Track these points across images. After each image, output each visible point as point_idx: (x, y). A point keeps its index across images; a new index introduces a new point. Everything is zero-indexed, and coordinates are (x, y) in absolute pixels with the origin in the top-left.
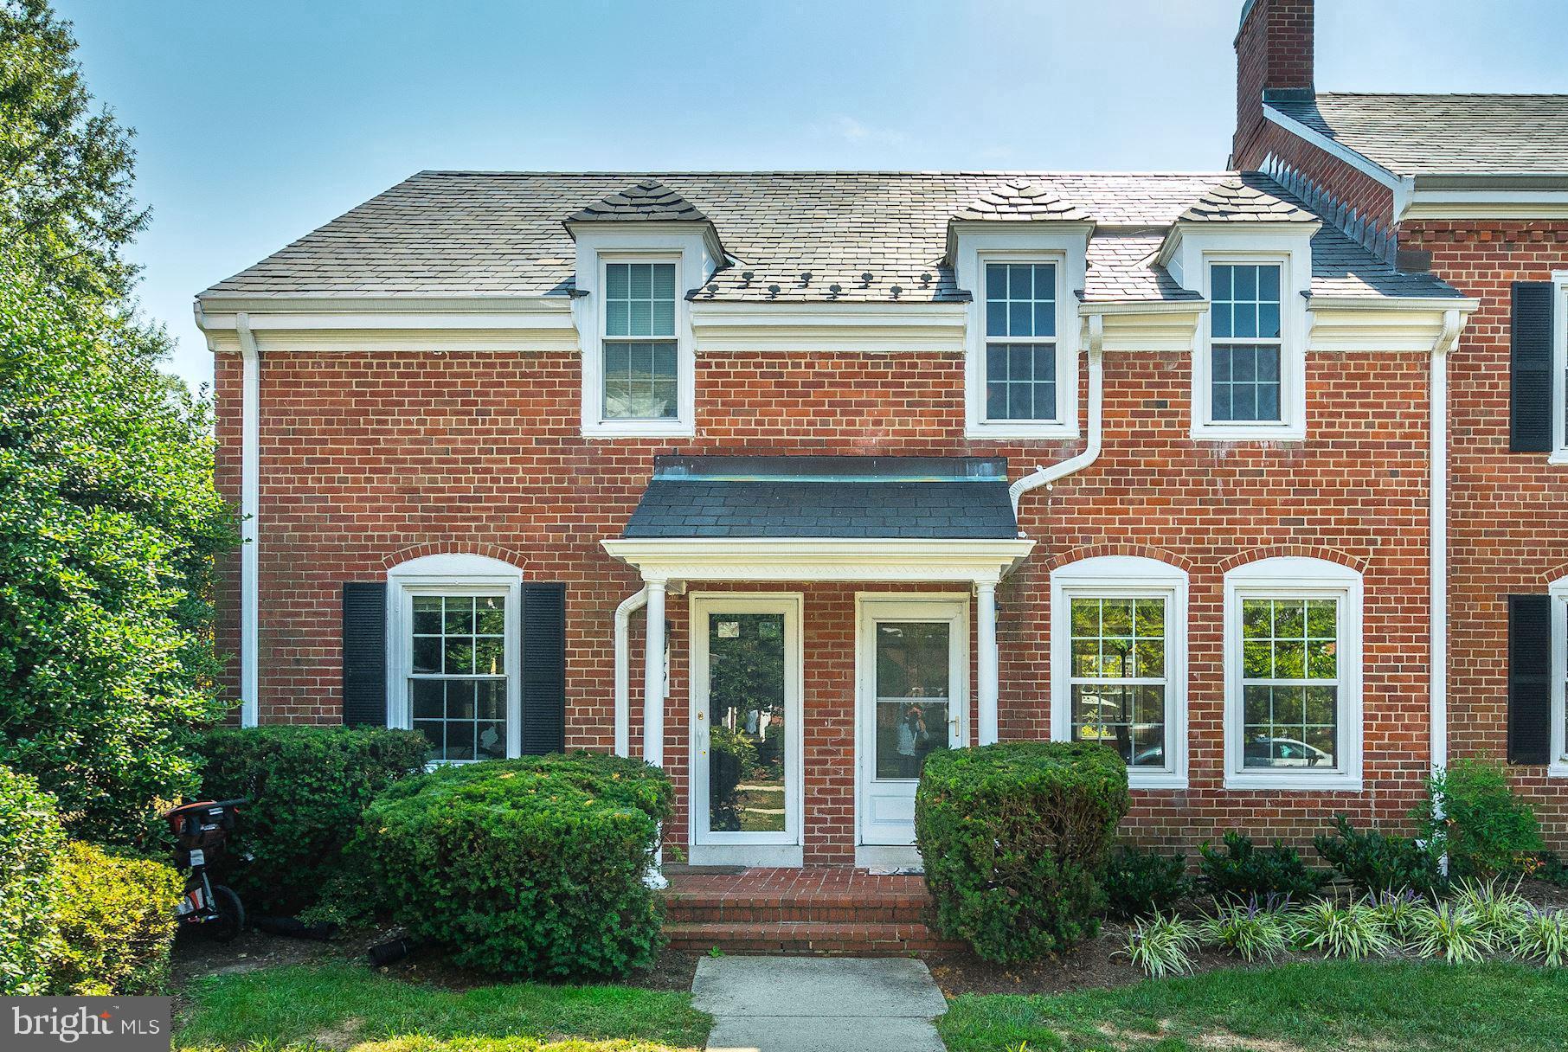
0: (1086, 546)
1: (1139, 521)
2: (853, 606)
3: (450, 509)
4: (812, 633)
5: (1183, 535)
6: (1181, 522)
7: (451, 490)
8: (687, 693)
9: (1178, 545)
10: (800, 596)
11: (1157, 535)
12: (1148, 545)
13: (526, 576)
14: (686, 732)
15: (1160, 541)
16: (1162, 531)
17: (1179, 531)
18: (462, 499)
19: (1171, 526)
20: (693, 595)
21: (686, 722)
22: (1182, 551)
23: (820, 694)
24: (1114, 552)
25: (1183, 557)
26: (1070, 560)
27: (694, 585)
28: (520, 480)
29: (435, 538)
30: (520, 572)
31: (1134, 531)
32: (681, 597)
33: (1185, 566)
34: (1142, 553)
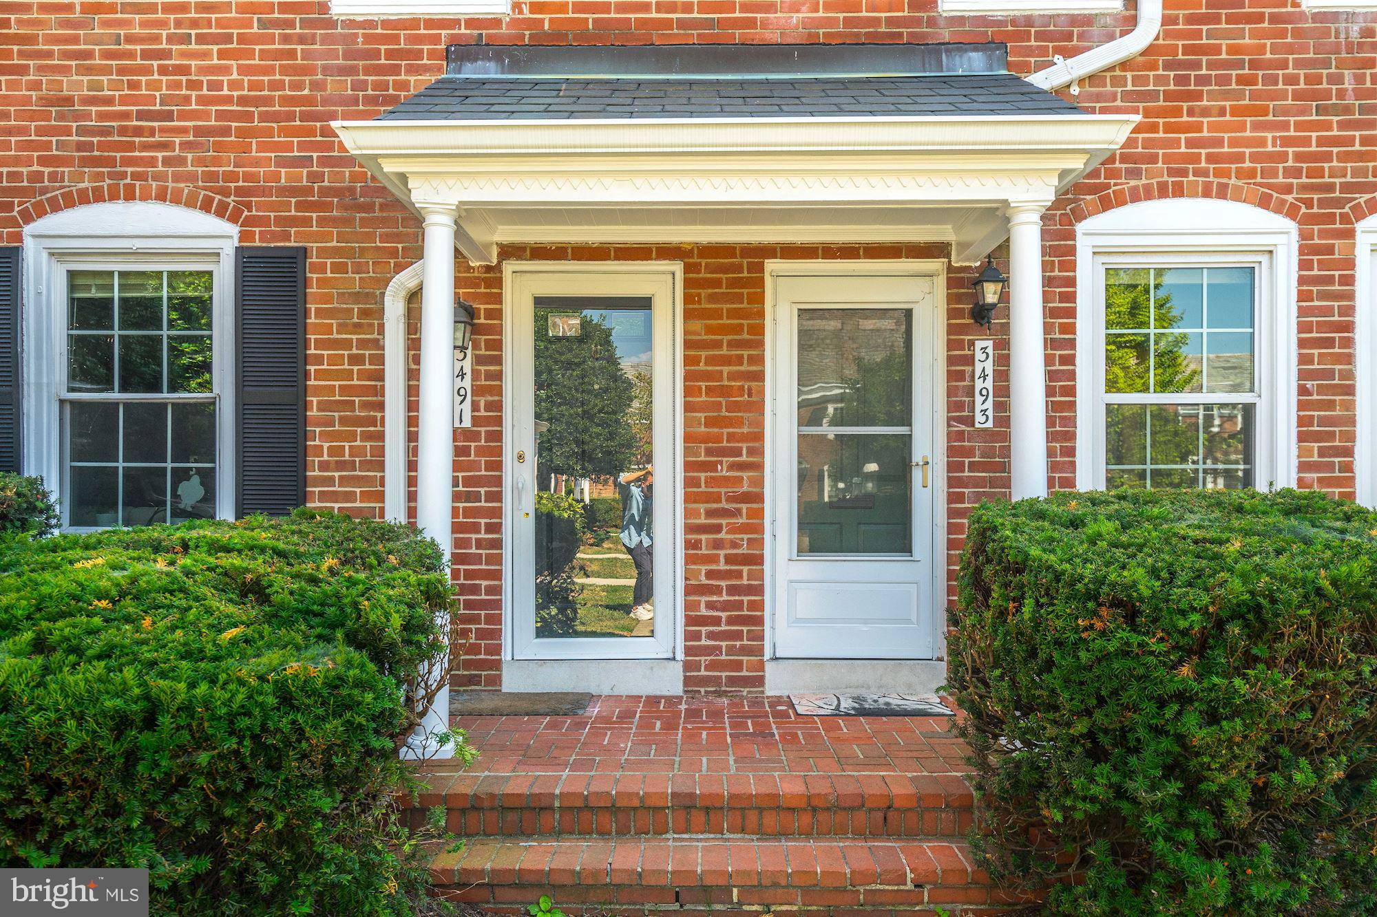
0: (1133, 183)
1: (1219, 142)
2: (760, 283)
3: (123, 131)
4: (698, 325)
5: (1290, 163)
6: (1287, 142)
7: (124, 100)
8: (499, 421)
9: (1281, 180)
10: (678, 267)
11: (1247, 164)
12: (1233, 181)
13: (243, 236)
14: (498, 481)
15: (1252, 174)
16: (1255, 158)
17: (1283, 157)
18: (141, 116)
19: (1270, 148)
20: (509, 267)
21: (498, 466)
22: (1288, 189)
23: (709, 422)
24: (1179, 192)
25: (1289, 198)
26: (1106, 205)
27: (510, 251)
28: (234, 85)
29: (99, 177)
30: (233, 230)
31: (1211, 158)
32: (489, 269)
33: (1292, 213)
34: (1222, 193)
